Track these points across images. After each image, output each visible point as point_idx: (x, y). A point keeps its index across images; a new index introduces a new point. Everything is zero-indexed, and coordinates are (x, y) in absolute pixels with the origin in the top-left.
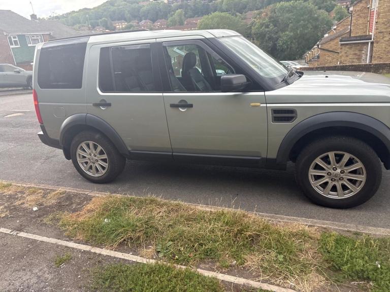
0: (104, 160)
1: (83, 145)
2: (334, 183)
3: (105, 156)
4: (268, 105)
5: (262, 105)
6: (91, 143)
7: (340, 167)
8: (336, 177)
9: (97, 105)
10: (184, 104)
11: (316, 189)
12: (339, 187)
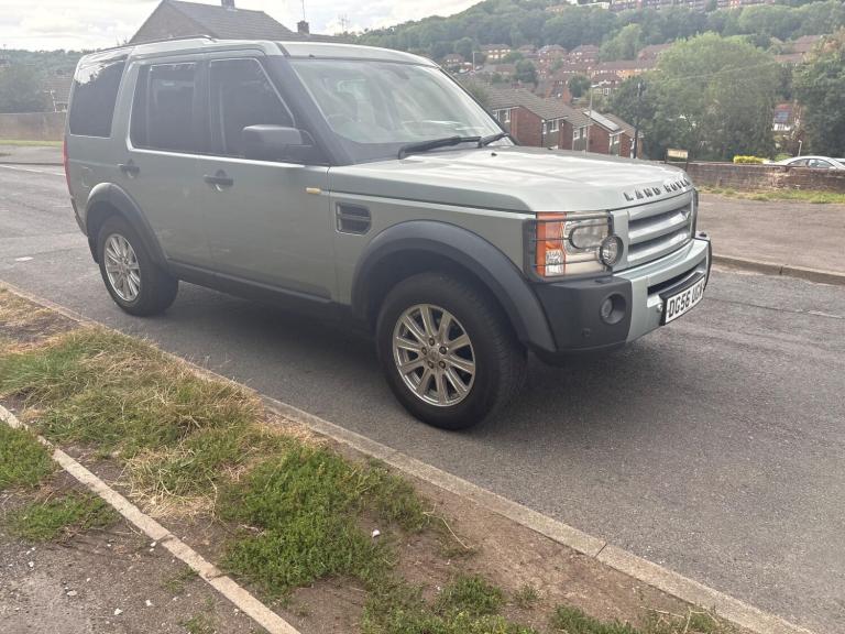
0: (136, 272)
1: (114, 241)
2: (432, 372)
3: (136, 266)
4: (332, 194)
5: (323, 193)
6: (120, 237)
7: (440, 339)
8: (433, 359)
9: (124, 169)
10: (222, 179)
11: (406, 379)
12: (439, 382)
